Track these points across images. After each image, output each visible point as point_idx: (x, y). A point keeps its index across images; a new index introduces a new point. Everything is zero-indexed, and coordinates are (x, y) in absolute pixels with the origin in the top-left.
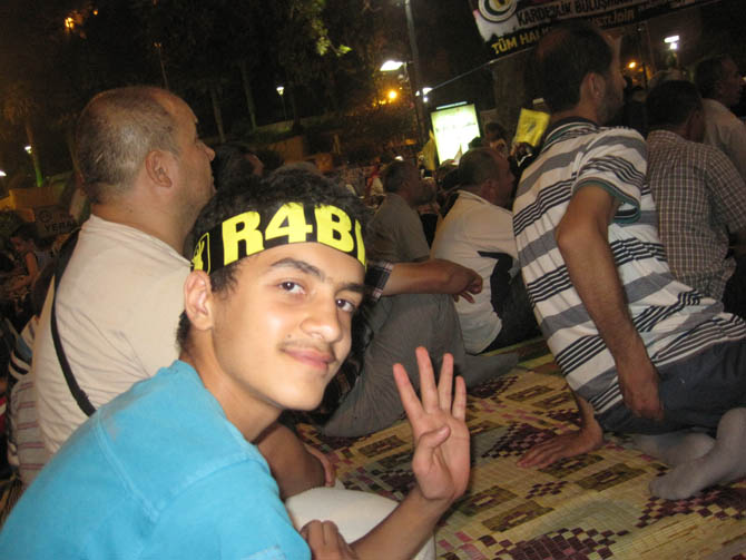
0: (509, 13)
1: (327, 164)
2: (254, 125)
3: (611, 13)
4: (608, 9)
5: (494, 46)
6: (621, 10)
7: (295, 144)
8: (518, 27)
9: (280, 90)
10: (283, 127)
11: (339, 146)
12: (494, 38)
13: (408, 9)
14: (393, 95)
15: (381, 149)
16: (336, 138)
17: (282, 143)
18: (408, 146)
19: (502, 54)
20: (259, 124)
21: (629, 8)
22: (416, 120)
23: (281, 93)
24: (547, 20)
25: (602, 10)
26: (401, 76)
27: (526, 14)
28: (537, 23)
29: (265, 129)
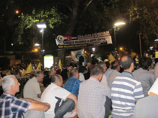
0: (62, 41)
1: (20, 62)
2: (5, 51)
3: (82, 44)
4: (81, 43)
5: (59, 46)
6: (84, 44)
7: (14, 57)
8: (63, 44)
9: (12, 44)
10: (11, 52)
11: (23, 59)
12: (59, 45)
13: (43, 35)
14: (36, 50)
15: (32, 61)
16: (23, 57)
17: (11, 56)
18: (38, 61)
19: (60, 48)
20: (6, 51)
21: (86, 44)
22: (40, 56)
23: (12, 45)
24: (69, 44)
25: (80, 43)
26: (39, 47)
27: (65, 42)
28: (67, 44)
29: (7, 52)
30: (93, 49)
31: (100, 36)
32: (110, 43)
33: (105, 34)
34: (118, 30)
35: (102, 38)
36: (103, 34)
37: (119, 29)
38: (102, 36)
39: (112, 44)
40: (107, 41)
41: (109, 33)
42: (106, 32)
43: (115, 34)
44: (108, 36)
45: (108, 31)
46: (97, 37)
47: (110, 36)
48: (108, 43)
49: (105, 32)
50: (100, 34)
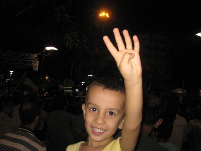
30: (11, 71)
31: (26, 57)
32: (36, 69)
33: (32, 57)
34: (48, 55)
35: (28, 61)
36: (30, 57)
37: (50, 54)
38: (28, 59)
39: (37, 71)
40: (33, 66)
41: (37, 57)
42: (35, 55)
43: (44, 59)
44: (36, 60)
45: (37, 55)
46: (22, 58)
47: (37, 60)
48: (34, 69)
49: (33, 55)
50: (27, 55)
